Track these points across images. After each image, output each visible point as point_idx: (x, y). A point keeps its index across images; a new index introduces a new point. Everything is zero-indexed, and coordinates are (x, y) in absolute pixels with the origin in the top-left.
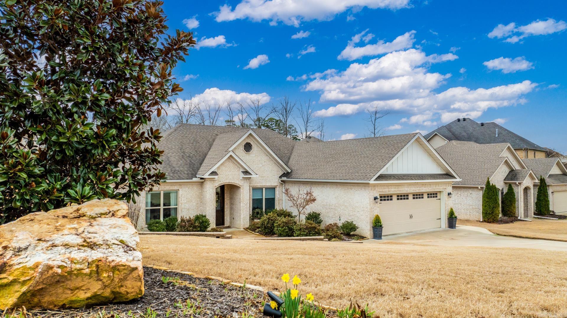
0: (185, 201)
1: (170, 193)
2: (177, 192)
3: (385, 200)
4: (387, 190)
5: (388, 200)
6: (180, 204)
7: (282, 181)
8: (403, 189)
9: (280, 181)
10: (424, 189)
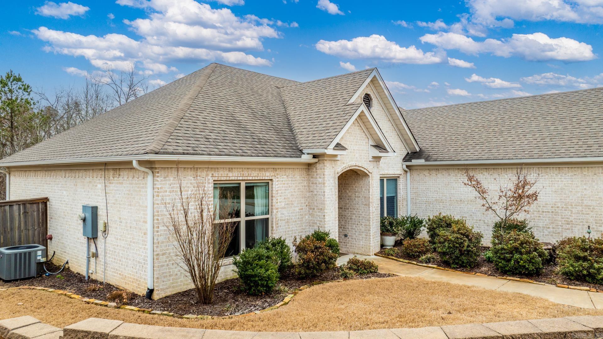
0: (283, 204)
1: (253, 186)
2: (267, 184)
6: (275, 211)
7: (407, 166)
9: (405, 167)
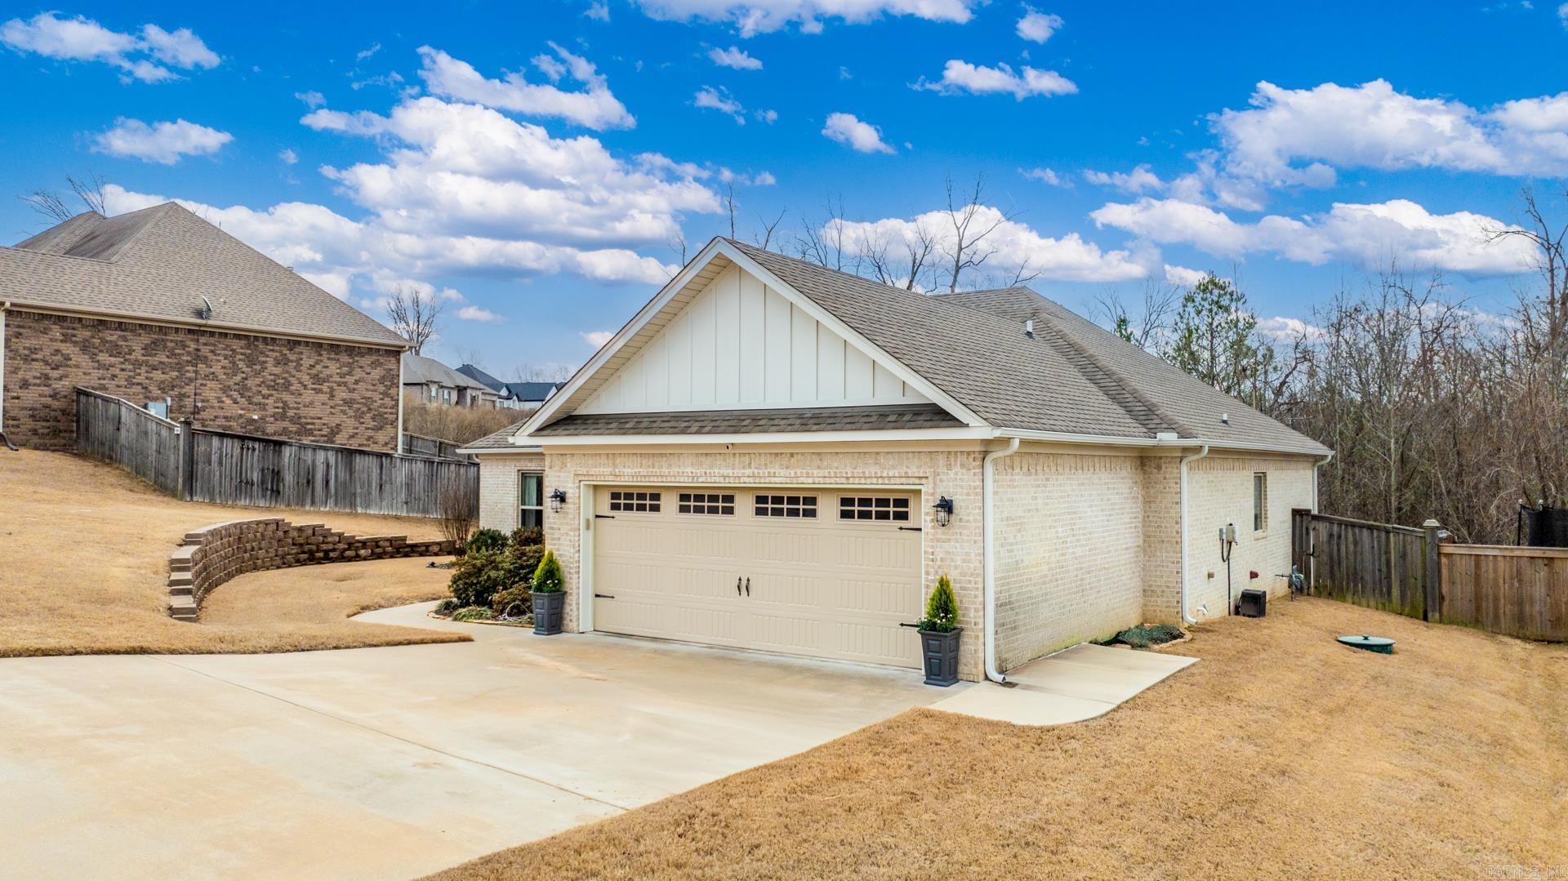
3: (629, 507)
4: (607, 470)
5: (641, 508)
8: (675, 470)
10: (783, 472)
